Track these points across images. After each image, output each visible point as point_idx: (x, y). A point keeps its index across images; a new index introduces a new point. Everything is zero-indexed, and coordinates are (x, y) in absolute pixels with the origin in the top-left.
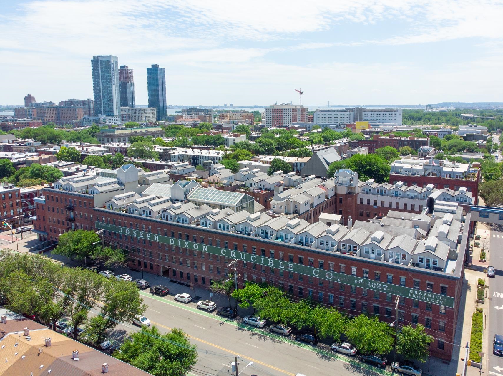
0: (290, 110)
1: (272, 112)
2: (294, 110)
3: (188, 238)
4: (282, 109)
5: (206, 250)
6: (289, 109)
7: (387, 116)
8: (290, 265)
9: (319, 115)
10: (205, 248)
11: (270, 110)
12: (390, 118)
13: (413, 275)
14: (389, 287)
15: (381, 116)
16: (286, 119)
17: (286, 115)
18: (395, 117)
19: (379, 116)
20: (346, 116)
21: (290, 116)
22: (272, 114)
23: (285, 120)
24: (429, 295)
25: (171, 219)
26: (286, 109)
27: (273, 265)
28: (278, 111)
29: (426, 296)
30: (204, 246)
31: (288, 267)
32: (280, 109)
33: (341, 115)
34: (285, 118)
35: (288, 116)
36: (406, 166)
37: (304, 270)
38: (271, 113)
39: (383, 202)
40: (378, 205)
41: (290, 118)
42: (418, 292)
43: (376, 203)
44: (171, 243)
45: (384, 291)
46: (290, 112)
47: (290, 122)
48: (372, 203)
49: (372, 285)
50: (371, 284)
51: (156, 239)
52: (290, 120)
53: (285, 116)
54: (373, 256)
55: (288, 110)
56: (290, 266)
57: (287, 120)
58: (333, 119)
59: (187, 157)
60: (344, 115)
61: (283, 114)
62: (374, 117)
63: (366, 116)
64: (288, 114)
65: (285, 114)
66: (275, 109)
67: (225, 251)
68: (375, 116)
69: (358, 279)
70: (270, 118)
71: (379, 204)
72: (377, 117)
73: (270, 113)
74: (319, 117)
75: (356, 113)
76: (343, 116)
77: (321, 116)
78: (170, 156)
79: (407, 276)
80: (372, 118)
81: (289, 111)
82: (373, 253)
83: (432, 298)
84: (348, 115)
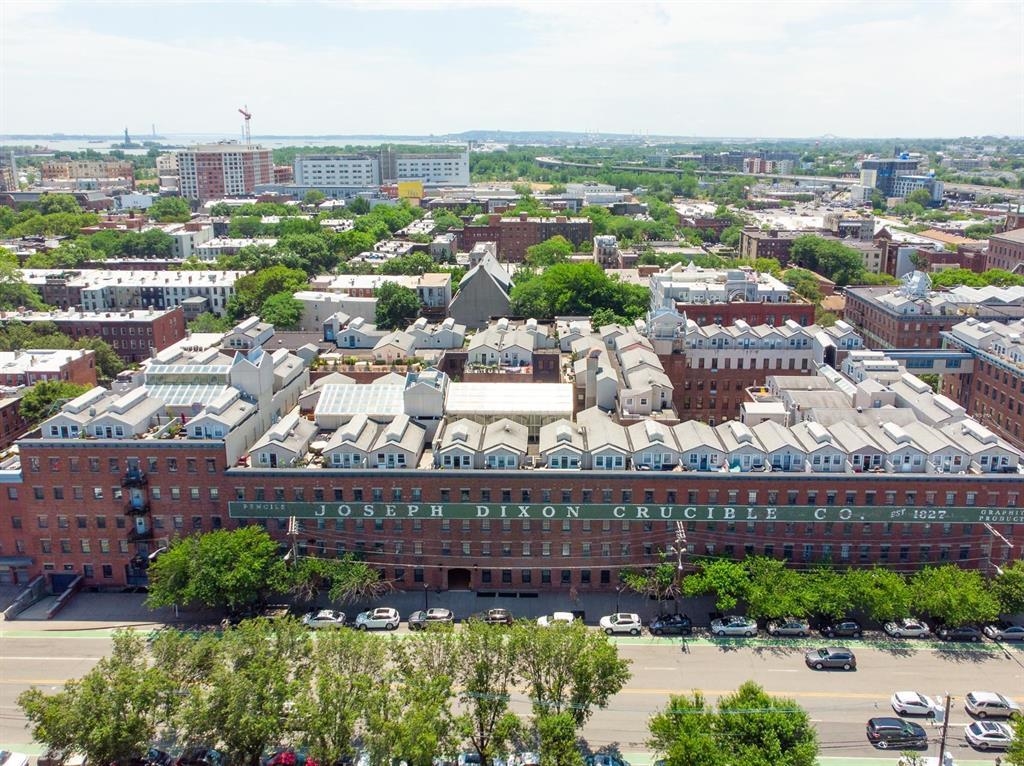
0: (238, 157)
1: (195, 162)
2: (247, 156)
3: (526, 498)
4: (220, 155)
5: (576, 515)
6: (235, 155)
7: (443, 166)
8: (769, 510)
9: (306, 166)
10: (573, 511)
11: (189, 157)
12: (448, 172)
13: (988, 487)
14: (948, 513)
15: (432, 168)
16: (232, 177)
17: (231, 168)
18: (457, 169)
19: (427, 167)
20: (364, 169)
21: (239, 170)
22: (195, 166)
23: (230, 179)
24: (1012, 513)
25: (467, 463)
26: (230, 155)
27: (733, 517)
28: (209, 160)
29: (1007, 515)
30: (570, 508)
31: (766, 514)
32: (214, 154)
33: (354, 166)
34: (229, 175)
35: (234, 170)
36: (693, 287)
37: (799, 514)
38: (193, 164)
39: (728, 361)
40: (719, 367)
41: (239, 175)
42: (995, 511)
43: (715, 365)
44: (479, 514)
45: (941, 520)
46: (238, 161)
47: (239, 184)
48: (708, 365)
49: (921, 515)
50: (919, 513)
51: (437, 513)
52: (239, 179)
53: (229, 170)
54: (906, 466)
55: (233, 157)
56: (769, 512)
57: (234, 179)
58: (338, 175)
59: (125, 292)
60: (360, 166)
61: (224, 167)
62: (416, 170)
63: (402, 167)
64: (233, 166)
65: (228, 166)
66: (203, 155)
67: (624, 509)
68: (420, 167)
69: (896, 510)
70: (191, 176)
71: (721, 365)
72: (423, 169)
73: (190, 162)
74: (306, 172)
75: (384, 164)
76: (359, 169)
77: (310, 169)
78: (79, 293)
79: (979, 489)
80: (414, 172)
81: (235, 159)
82: (907, 462)
83: (1014, 515)
84: (367, 166)
